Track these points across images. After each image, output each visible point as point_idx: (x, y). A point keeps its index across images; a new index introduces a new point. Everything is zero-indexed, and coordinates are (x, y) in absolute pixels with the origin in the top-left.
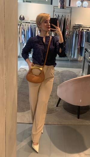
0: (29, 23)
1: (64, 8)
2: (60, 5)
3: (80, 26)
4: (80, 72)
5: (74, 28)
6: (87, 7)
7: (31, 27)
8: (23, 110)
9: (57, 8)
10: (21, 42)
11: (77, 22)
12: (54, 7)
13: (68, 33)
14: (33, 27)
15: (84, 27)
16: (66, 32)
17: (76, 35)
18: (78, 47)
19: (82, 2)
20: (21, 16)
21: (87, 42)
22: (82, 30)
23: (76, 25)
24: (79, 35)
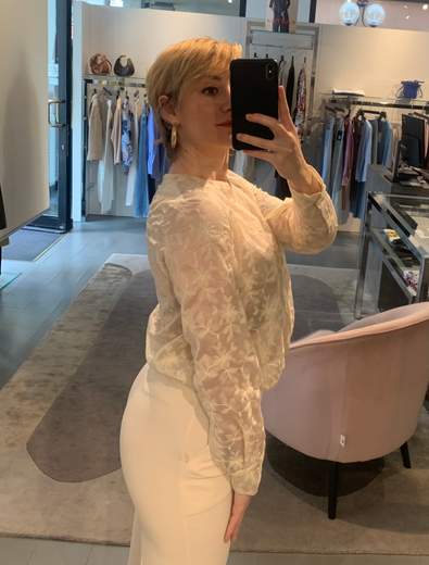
1: (288, 32)
2: (273, 16)
3: (350, 99)
4: (349, 283)
5: (330, 109)
6: (381, 26)
9: (261, 28)
10: (117, 160)
11: (340, 82)
12: (250, 24)
13: (305, 125)
15: (366, 104)
17: (336, 133)
18: (342, 181)
19: (362, 6)
20: (119, 60)
21: (379, 163)
22: (358, 116)
23: (334, 93)
24: (346, 136)
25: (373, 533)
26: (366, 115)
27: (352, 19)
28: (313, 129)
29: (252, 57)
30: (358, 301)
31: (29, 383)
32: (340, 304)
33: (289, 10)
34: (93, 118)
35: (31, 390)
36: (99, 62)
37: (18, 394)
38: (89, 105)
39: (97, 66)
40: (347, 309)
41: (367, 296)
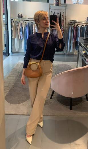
0: (27, 20)
1: (59, 6)
2: (55, 2)
3: (75, 22)
5: (70, 25)
6: (83, 4)
7: (28, 24)
8: (18, 102)
9: (53, 5)
10: (19, 38)
12: (50, 4)
13: (64, 29)
14: (30, 24)
15: (78, 23)
16: (62, 28)
17: (72, 30)
18: (73, 41)
20: (19, 14)
23: (71, 21)
24: (74, 31)
26: (78, 25)
28: (66, 30)
33: (59, 0)
38: (12, 25)
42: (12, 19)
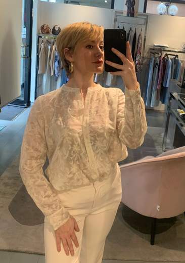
1: (133, 16)
3: (161, 49)
4: (160, 134)
5: (152, 53)
6: (176, 15)
9: (121, 15)
10: (52, 74)
11: (158, 40)
13: (141, 60)
15: (169, 51)
16: (137, 59)
17: (155, 64)
18: (157, 86)
19: (167, 6)
20: (54, 27)
21: (174, 78)
22: (165, 56)
23: (154, 46)
24: (159, 66)
25: (172, 252)
26: (169, 56)
27: (163, 12)
28: (144, 62)
29: (116, 28)
30: (164, 143)
31: (9, 178)
32: (156, 144)
33: (134, 7)
34: (42, 54)
35: (11, 181)
36: (45, 28)
37: (4, 183)
38: (40, 48)
39: (44, 30)
40: (159, 147)
41: (168, 141)
42: (41, 37)
